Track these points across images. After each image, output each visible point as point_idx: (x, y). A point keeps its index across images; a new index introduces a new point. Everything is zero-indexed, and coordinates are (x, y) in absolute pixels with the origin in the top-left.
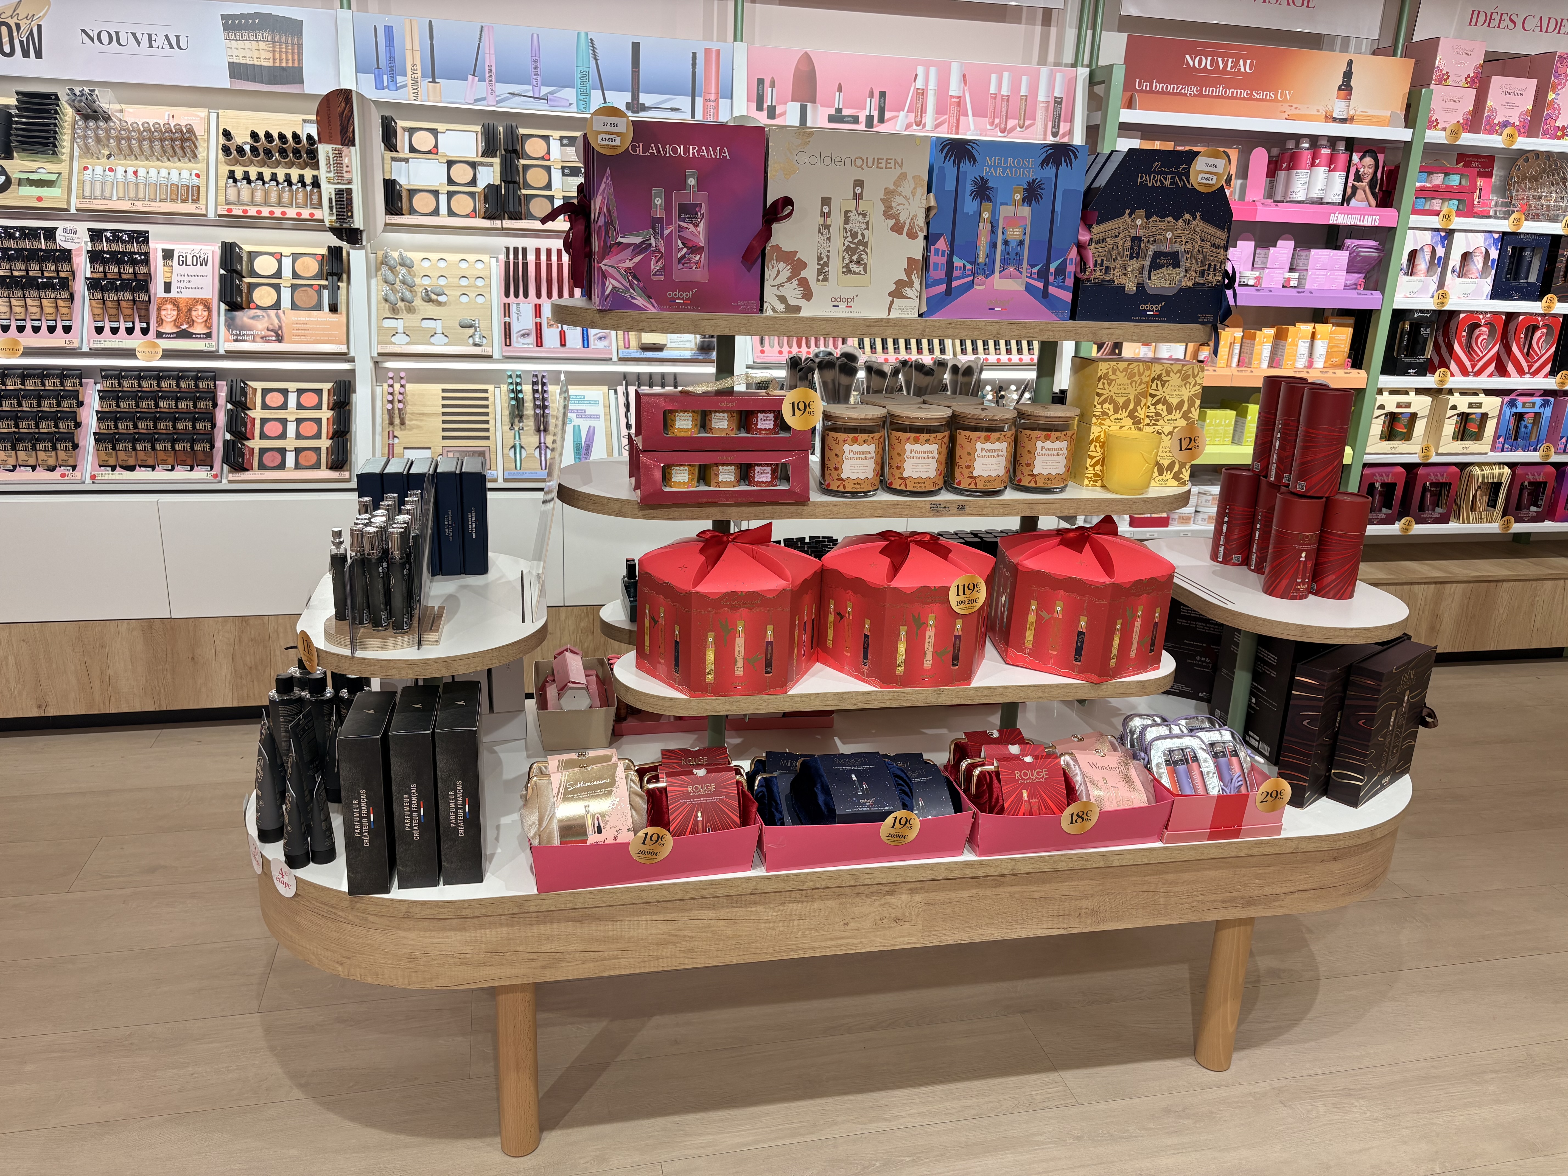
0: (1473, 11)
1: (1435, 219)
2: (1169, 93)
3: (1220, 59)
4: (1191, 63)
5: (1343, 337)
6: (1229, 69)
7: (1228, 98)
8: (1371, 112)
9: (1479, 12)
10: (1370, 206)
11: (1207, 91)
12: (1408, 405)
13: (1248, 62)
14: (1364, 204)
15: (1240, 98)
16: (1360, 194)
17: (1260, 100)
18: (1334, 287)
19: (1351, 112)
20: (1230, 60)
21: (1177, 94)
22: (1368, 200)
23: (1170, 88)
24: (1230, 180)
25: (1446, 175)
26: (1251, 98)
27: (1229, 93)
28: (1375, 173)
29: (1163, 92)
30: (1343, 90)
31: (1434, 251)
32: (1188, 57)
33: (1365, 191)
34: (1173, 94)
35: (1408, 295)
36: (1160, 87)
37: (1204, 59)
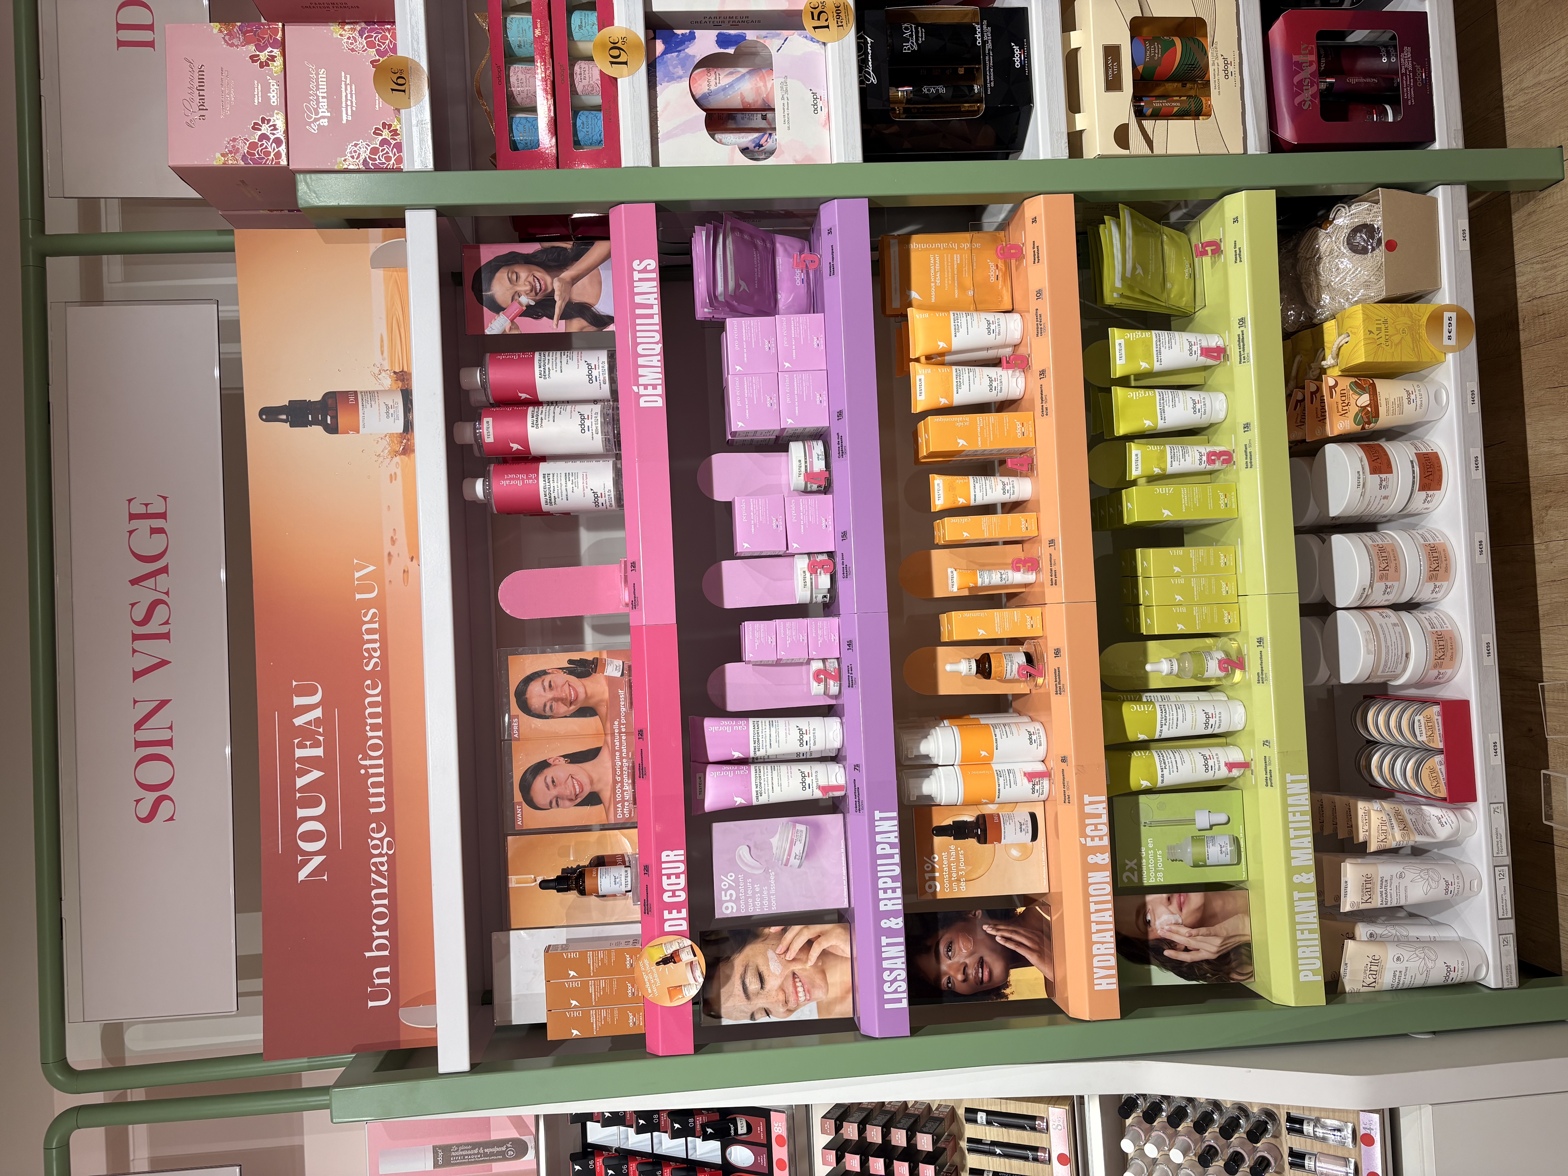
0: (121, 44)
1: (624, 86)
2: (392, 907)
3: (300, 782)
4: (317, 860)
5: (934, 260)
6: (319, 752)
7: (387, 739)
8: (380, 327)
9: (120, 27)
10: (608, 256)
11: (377, 796)
12: (1111, 53)
13: (298, 701)
14: (606, 274)
15: (386, 703)
16: (581, 293)
17: (384, 648)
18: (818, 342)
19: (387, 381)
20: (299, 753)
21: (392, 886)
22: (595, 267)
23: (380, 906)
24: (582, 662)
25: (510, 57)
26: (382, 675)
27: (374, 737)
28: (527, 260)
29: (392, 926)
30: (335, 418)
31: (710, 63)
32: (302, 875)
33: (575, 280)
34: (392, 896)
35: (823, 114)
36: (381, 937)
37: (304, 827)
